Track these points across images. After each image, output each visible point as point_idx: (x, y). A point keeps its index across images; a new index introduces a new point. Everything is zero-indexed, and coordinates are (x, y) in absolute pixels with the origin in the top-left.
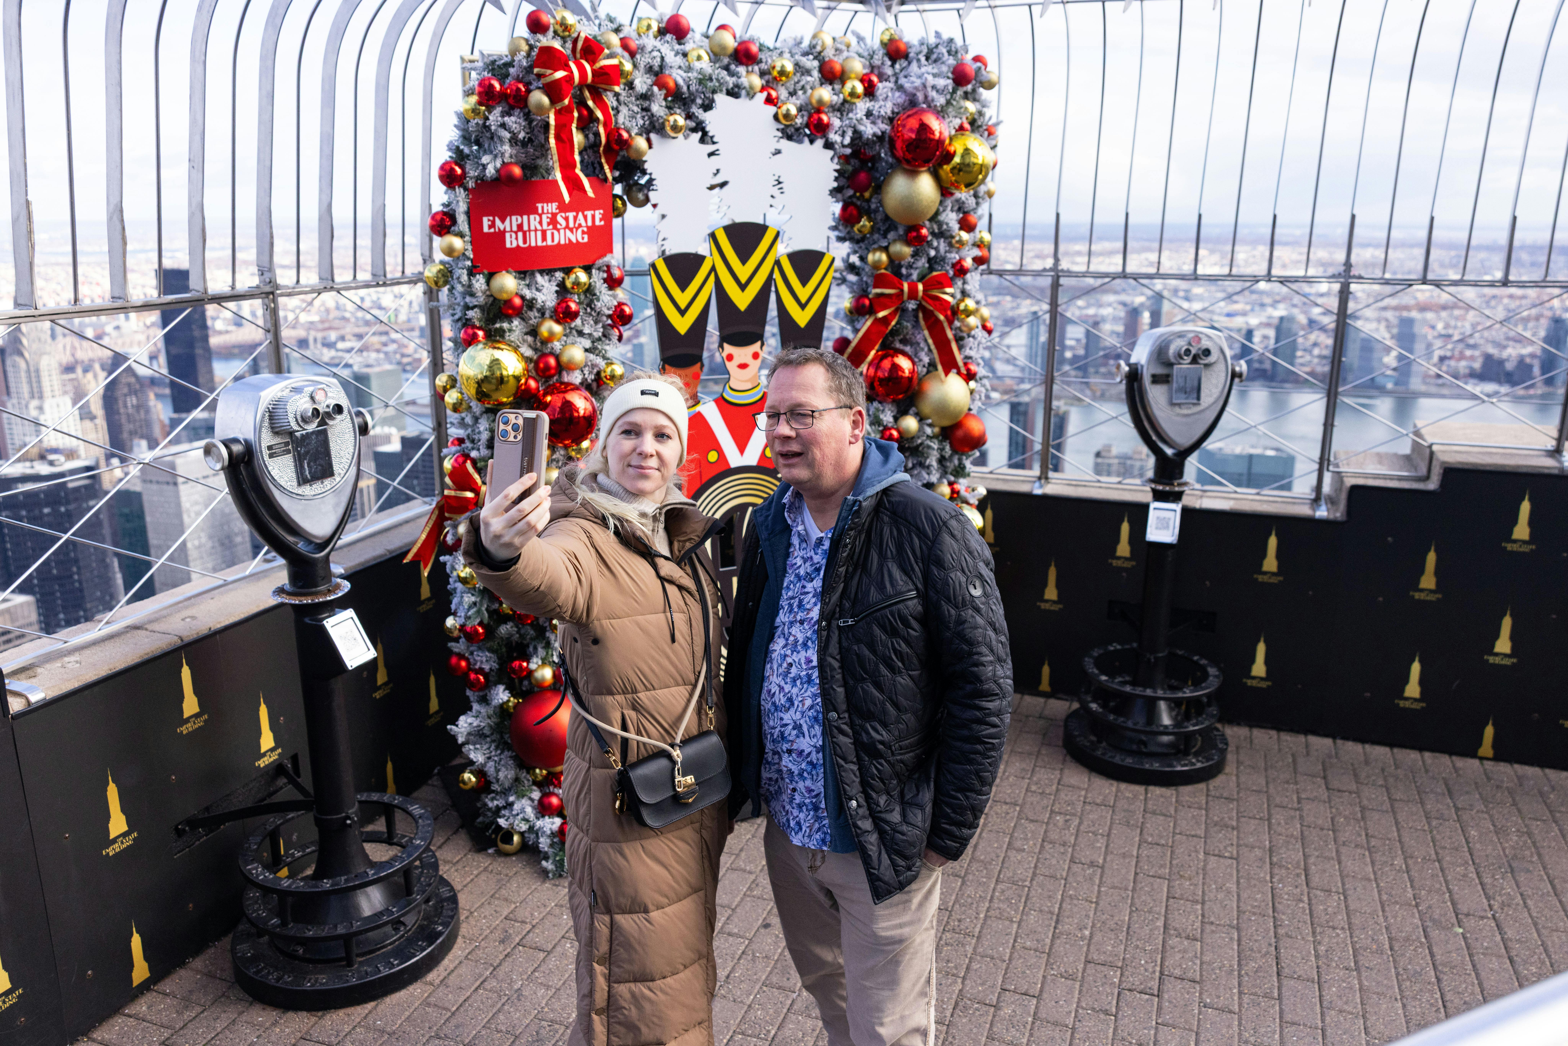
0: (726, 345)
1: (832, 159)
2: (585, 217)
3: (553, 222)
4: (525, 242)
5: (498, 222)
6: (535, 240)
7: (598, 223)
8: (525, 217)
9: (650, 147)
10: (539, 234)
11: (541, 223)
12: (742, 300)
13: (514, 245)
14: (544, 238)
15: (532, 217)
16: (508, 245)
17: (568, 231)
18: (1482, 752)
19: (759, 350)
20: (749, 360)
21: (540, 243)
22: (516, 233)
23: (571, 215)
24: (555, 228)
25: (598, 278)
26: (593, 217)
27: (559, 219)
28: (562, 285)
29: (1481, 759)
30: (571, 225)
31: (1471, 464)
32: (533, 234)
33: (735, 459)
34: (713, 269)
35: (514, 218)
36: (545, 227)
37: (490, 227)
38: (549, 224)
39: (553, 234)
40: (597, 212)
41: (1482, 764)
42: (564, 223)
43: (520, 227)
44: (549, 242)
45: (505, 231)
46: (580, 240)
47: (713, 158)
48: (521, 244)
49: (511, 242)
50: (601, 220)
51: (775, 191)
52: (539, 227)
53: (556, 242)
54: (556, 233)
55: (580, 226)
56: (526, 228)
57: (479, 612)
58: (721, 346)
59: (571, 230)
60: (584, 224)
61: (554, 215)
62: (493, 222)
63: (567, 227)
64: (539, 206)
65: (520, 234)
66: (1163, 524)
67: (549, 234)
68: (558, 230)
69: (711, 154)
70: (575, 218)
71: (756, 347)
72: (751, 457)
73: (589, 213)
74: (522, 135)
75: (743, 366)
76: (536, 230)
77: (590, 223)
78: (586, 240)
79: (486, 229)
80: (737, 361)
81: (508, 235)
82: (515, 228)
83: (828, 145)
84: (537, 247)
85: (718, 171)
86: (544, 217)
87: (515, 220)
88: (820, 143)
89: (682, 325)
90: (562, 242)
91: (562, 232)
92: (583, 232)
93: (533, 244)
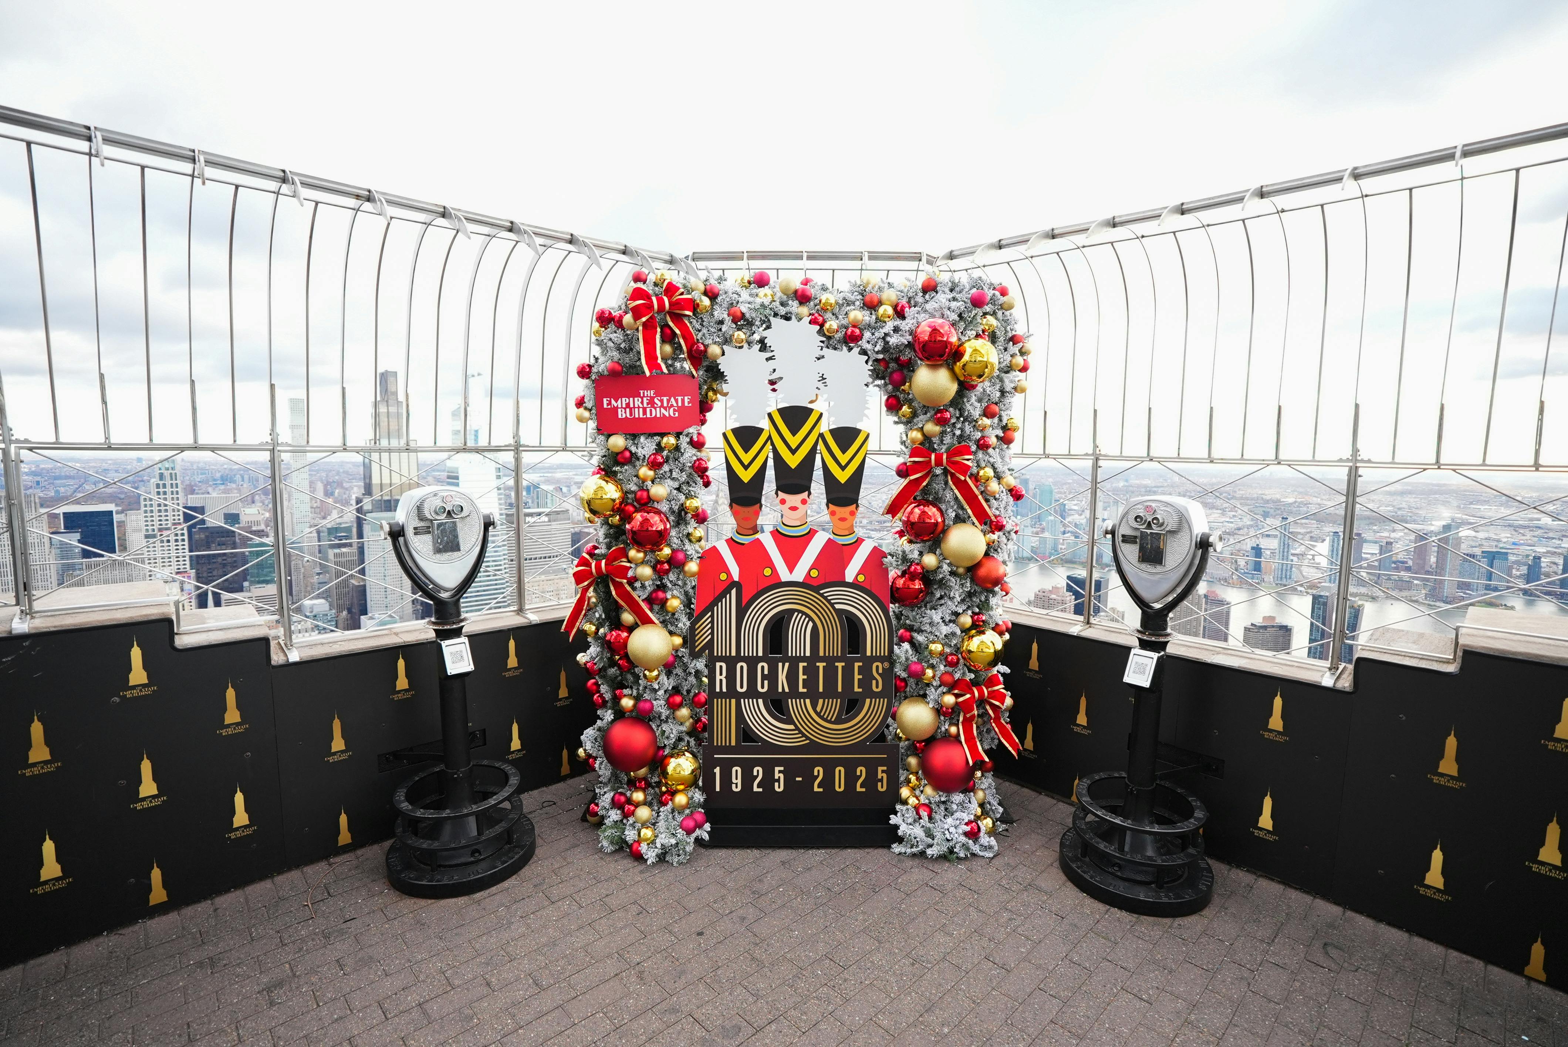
0: (779, 492)
1: (867, 362)
2: (677, 401)
3: (651, 402)
4: (631, 415)
5: (613, 402)
6: (638, 414)
7: (686, 404)
8: (631, 399)
9: (723, 354)
10: (641, 410)
11: (642, 403)
12: (793, 461)
13: (624, 416)
14: (645, 413)
15: (636, 399)
16: (620, 417)
17: (662, 409)
18: (1528, 970)
19: (806, 498)
20: (798, 504)
21: (641, 416)
22: (625, 409)
23: (665, 399)
24: (653, 406)
25: (684, 441)
26: (683, 401)
27: (656, 400)
28: (659, 444)
29: (1530, 979)
30: (665, 405)
31: (1498, 650)
32: (636, 410)
33: (785, 575)
34: (770, 438)
35: (624, 399)
36: (645, 405)
37: (608, 405)
38: (648, 404)
39: (651, 411)
40: (686, 398)
41: (1528, 984)
42: (659, 403)
43: (628, 405)
44: (648, 416)
45: (618, 407)
46: (672, 415)
47: (770, 361)
48: (628, 416)
49: (621, 414)
50: (689, 403)
51: (820, 385)
52: (641, 406)
53: (654, 415)
54: (653, 410)
55: (672, 406)
56: (632, 406)
57: (602, 658)
58: (777, 494)
59: (665, 409)
60: (675, 404)
61: (652, 399)
62: (610, 402)
63: (662, 406)
64: (642, 392)
65: (628, 410)
66: (1141, 671)
67: (648, 410)
68: (655, 408)
69: (768, 359)
70: (668, 401)
71: (805, 495)
72: (799, 574)
73: (680, 398)
74: (622, 346)
75: (794, 509)
76: (639, 407)
77: (680, 404)
78: (677, 415)
79: (605, 406)
80: (789, 504)
81: (619, 410)
82: (624, 406)
83: (864, 352)
84: (639, 418)
85: (774, 370)
86: (645, 399)
87: (625, 401)
88: (856, 350)
89: (746, 476)
90: (658, 416)
91: (658, 409)
92: (675, 410)
93: (637, 416)
